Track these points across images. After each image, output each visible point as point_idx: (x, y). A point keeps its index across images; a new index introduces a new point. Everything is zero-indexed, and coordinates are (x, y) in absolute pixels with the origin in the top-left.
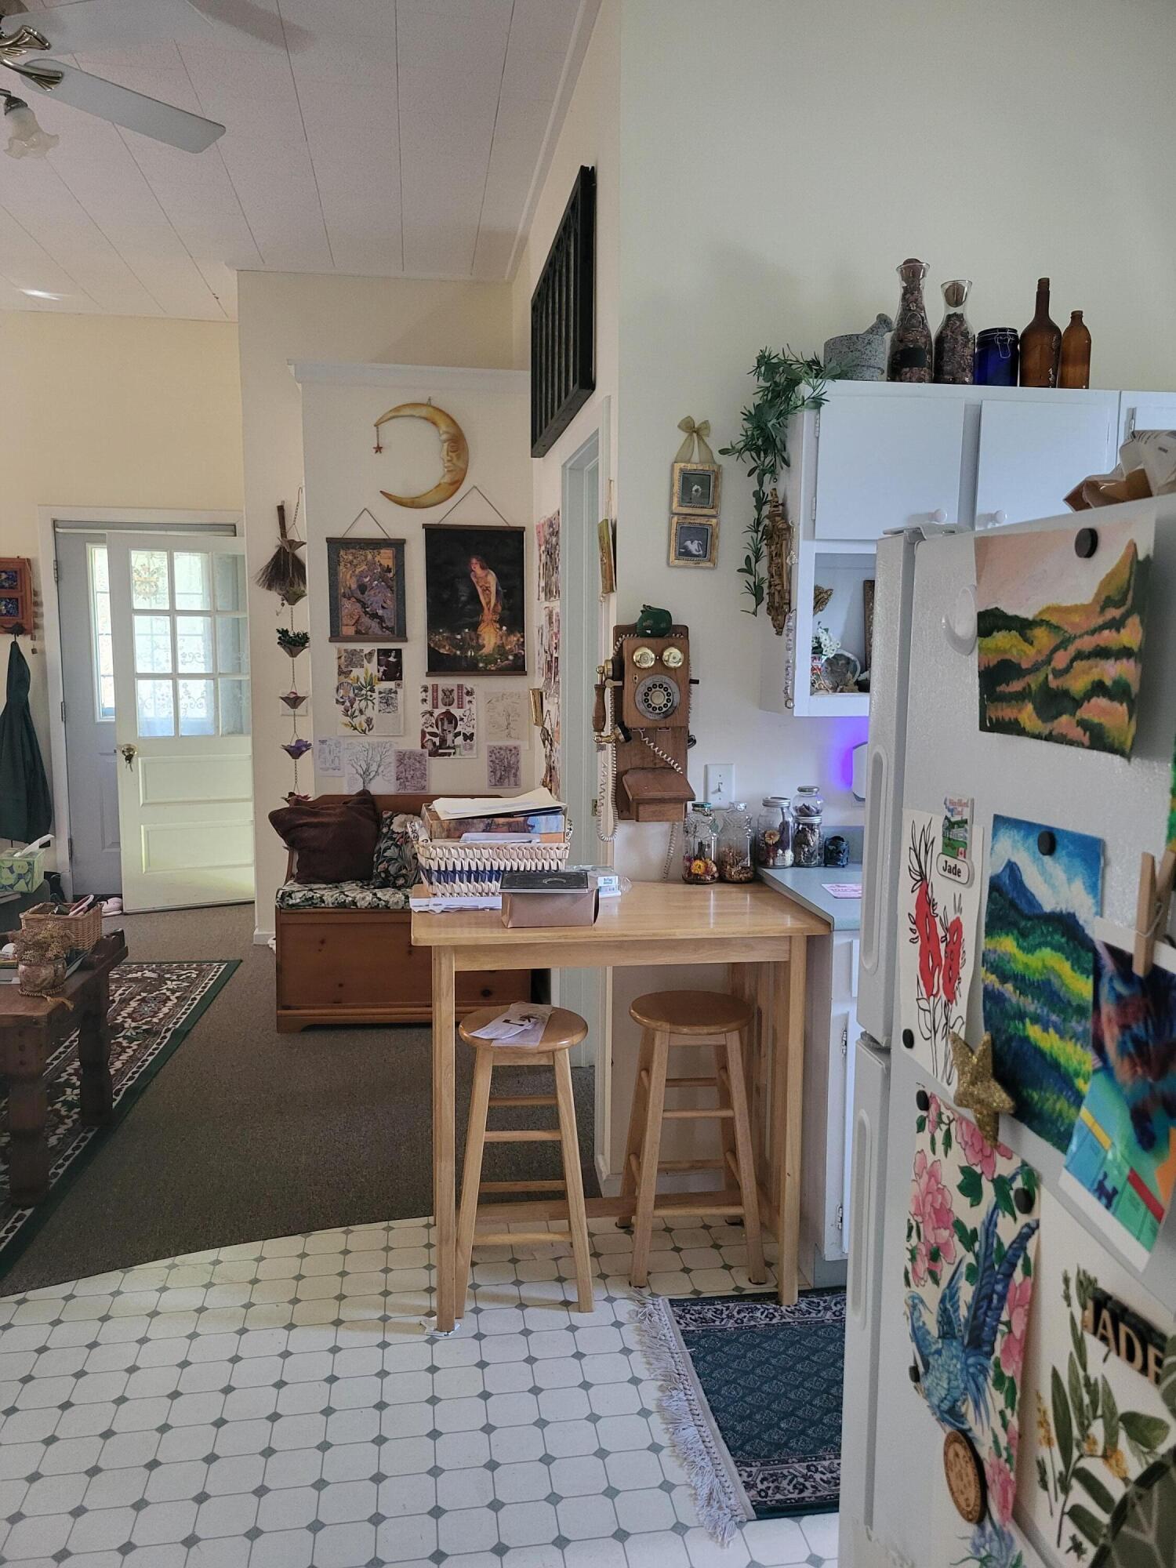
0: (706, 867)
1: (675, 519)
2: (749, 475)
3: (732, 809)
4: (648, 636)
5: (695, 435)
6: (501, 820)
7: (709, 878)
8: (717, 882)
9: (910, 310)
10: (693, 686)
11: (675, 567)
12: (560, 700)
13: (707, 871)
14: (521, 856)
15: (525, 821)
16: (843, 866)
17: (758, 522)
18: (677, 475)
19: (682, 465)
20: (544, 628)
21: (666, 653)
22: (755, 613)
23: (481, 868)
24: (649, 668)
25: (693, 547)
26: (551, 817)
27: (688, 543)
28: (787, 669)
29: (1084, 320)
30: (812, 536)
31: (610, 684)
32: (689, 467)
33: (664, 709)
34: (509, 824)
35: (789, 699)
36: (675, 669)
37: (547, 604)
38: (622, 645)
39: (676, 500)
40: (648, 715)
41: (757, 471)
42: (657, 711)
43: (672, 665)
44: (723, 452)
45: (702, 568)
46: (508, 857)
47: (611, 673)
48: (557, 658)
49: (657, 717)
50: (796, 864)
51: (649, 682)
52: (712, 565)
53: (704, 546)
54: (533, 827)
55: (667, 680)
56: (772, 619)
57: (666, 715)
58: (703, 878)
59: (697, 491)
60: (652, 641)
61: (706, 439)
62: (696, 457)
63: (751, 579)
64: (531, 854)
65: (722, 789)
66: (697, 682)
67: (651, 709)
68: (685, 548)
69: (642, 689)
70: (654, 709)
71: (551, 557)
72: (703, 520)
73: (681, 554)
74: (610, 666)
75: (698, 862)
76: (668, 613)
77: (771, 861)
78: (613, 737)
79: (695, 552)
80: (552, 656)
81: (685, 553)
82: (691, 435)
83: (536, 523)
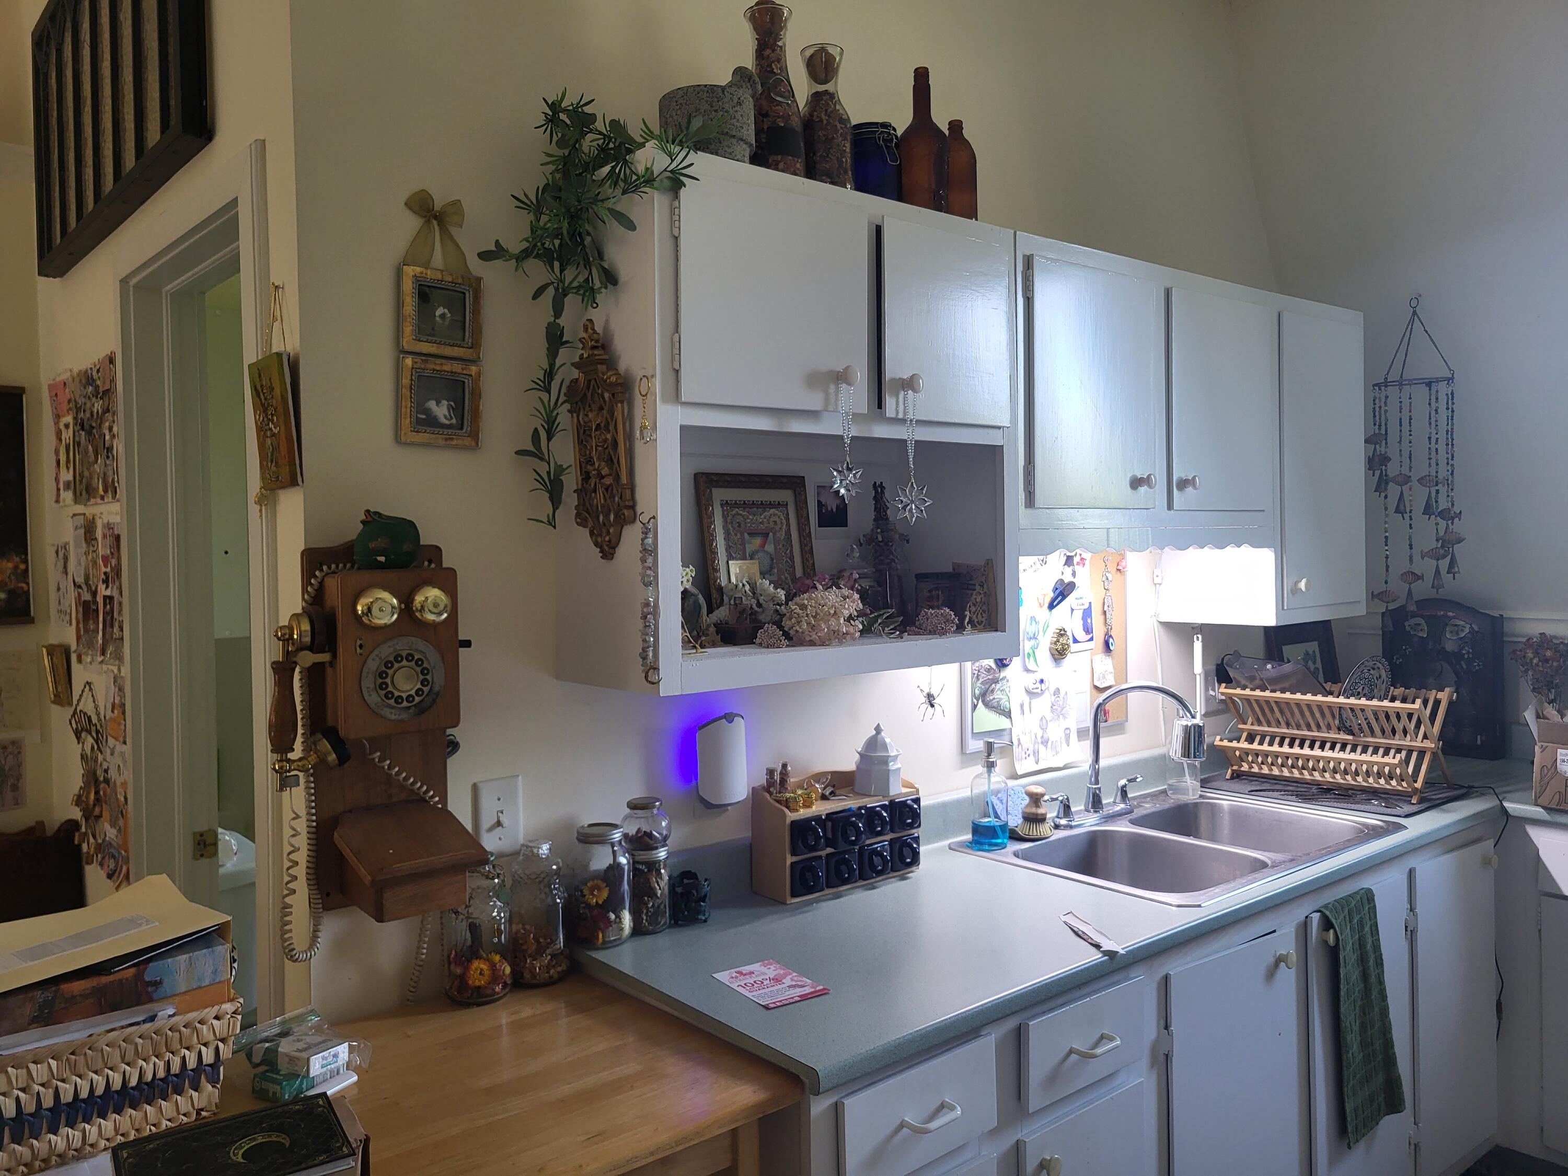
0: (493, 966)
1: (409, 361)
2: (535, 297)
3: (526, 853)
4: (382, 566)
5: (435, 222)
6: (78, 986)
7: (498, 989)
8: (511, 991)
9: (772, 72)
10: (462, 650)
11: (412, 444)
12: (126, 671)
13: (495, 977)
14: (130, 1056)
15: (139, 976)
16: (705, 921)
17: (550, 374)
18: (408, 286)
19: (418, 269)
20: (72, 548)
21: (419, 599)
22: (552, 523)
23: (30, 1108)
24: (386, 627)
25: (441, 411)
26: (202, 954)
27: (432, 404)
28: (644, 617)
29: (965, 132)
30: (675, 395)
31: (307, 659)
32: (430, 274)
33: (417, 699)
34: (98, 992)
35: (651, 669)
36: (435, 625)
37: (80, 509)
38: (321, 584)
39: (408, 330)
40: (387, 712)
41: (551, 291)
42: (405, 704)
43: (431, 617)
44: (485, 256)
45: (457, 447)
46: (100, 1065)
47: (307, 639)
48: (109, 599)
49: (404, 716)
50: (638, 931)
51: (386, 651)
52: (473, 444)
53: (458, 409)
54: (157, 984)
55: (421, 645)
56: (592, 533)
57: (421, 710)
58: (489, 992)
59: (443, 316)
60: (391, 576)
61: (454, 231)
62: (438, 259)
63: (543, 468)
64: (155, 1046)
65: (503, 819)
66: (467, 644)
67: (392, 702)
68: (427, 412)
69: (373, 664)
70: (399, 700)
71: (89, 433)
72: (457, 367)
73: (419, 422)
74: (306, 626)
75: (476, 964)
76: (412, 524)
77: (601, 936)
78: (313, 758)
79: (444, 421)
80: (94, 594)
81: (428, 422)
82: (428, 222)
83: (45, 380)
